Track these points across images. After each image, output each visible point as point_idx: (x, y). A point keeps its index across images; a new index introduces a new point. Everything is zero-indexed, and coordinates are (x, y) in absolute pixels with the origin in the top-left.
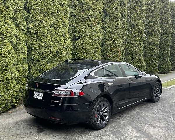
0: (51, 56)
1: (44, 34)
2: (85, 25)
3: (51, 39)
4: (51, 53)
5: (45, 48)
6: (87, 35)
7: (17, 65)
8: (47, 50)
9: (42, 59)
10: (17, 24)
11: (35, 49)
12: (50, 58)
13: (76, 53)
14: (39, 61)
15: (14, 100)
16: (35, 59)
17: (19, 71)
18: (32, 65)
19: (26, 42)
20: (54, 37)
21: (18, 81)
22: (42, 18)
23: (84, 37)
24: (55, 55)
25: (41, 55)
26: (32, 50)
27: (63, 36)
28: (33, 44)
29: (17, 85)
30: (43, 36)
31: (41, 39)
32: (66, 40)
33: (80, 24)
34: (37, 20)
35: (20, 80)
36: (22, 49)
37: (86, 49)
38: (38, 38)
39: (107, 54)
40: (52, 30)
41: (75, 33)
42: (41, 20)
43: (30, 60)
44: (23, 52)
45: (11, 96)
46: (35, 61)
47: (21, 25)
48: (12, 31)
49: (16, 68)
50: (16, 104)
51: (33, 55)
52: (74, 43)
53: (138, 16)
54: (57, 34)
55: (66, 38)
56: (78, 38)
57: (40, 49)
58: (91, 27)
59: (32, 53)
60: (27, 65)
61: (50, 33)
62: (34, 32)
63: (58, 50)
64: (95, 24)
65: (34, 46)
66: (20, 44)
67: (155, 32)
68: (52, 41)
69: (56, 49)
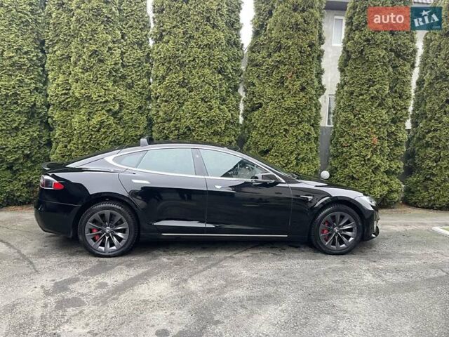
58: (283, 83)
64: (290, 77)
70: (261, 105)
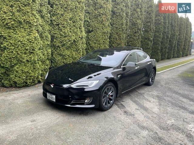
0: (70, 44)
1: (64, 26)
2: (97, 21)
3: (70, 30)
4: (70, 41)
5: (65, 37)
6: (99, 29)
7: (42, 49)
8: (66, 39)
9: (62, 46)
10: (43, 16)
11: (57, 37)
12: (69, 45)
13: (89, 43)
14: (60, 47)
15: (40, 77)
16: (57, 45)
17: (43, 54)
18: (54, 50)
19: (50, 32)
20: (72, 28)
21: (43, 62)
22: (63, 13)
23: (96, 30)
24: (72, 43)
25: (62, 43)
26: (54, 38)
27: (80, 28)
28: (55, 34)
29: (42, 65)
30: (64, 27)
31: (61, 29)
32: (82, 32)
33: (93, 20)
34: (58, 14)
35: (44, 62)
36: (46, 37)
37: (97, 40)
38: (59, 29)
39: (113, 45)
40: (71, 23)
41: (89, 27)
42: (62, 14)
43: (53, 46)
44: (47, 39)
45: (38, 74)
46: (56, 47)
47: (45, 17)
48: (38, 21)
49: (42, 52)
50: (41, 80)
51: (55, 42)
52: (88, 35)
53: (139, 17)
54: (75, 26)
55: (82, 30)
56: (91, 31)
57: (61, 38)
58: (102, 22)
59: (55, 40)
60: (50, 50)
61: (69, 25)
62: (56, 23)
63: (75, 40)
64: (105, 20)
65: (56, 35)
66: (45, 32)
67: (150, 30)
68: (70, 32)
69: (73, 38)
70: (92, 31)
